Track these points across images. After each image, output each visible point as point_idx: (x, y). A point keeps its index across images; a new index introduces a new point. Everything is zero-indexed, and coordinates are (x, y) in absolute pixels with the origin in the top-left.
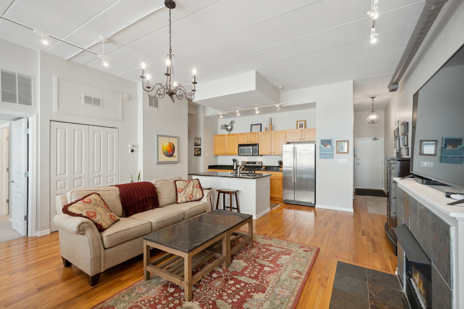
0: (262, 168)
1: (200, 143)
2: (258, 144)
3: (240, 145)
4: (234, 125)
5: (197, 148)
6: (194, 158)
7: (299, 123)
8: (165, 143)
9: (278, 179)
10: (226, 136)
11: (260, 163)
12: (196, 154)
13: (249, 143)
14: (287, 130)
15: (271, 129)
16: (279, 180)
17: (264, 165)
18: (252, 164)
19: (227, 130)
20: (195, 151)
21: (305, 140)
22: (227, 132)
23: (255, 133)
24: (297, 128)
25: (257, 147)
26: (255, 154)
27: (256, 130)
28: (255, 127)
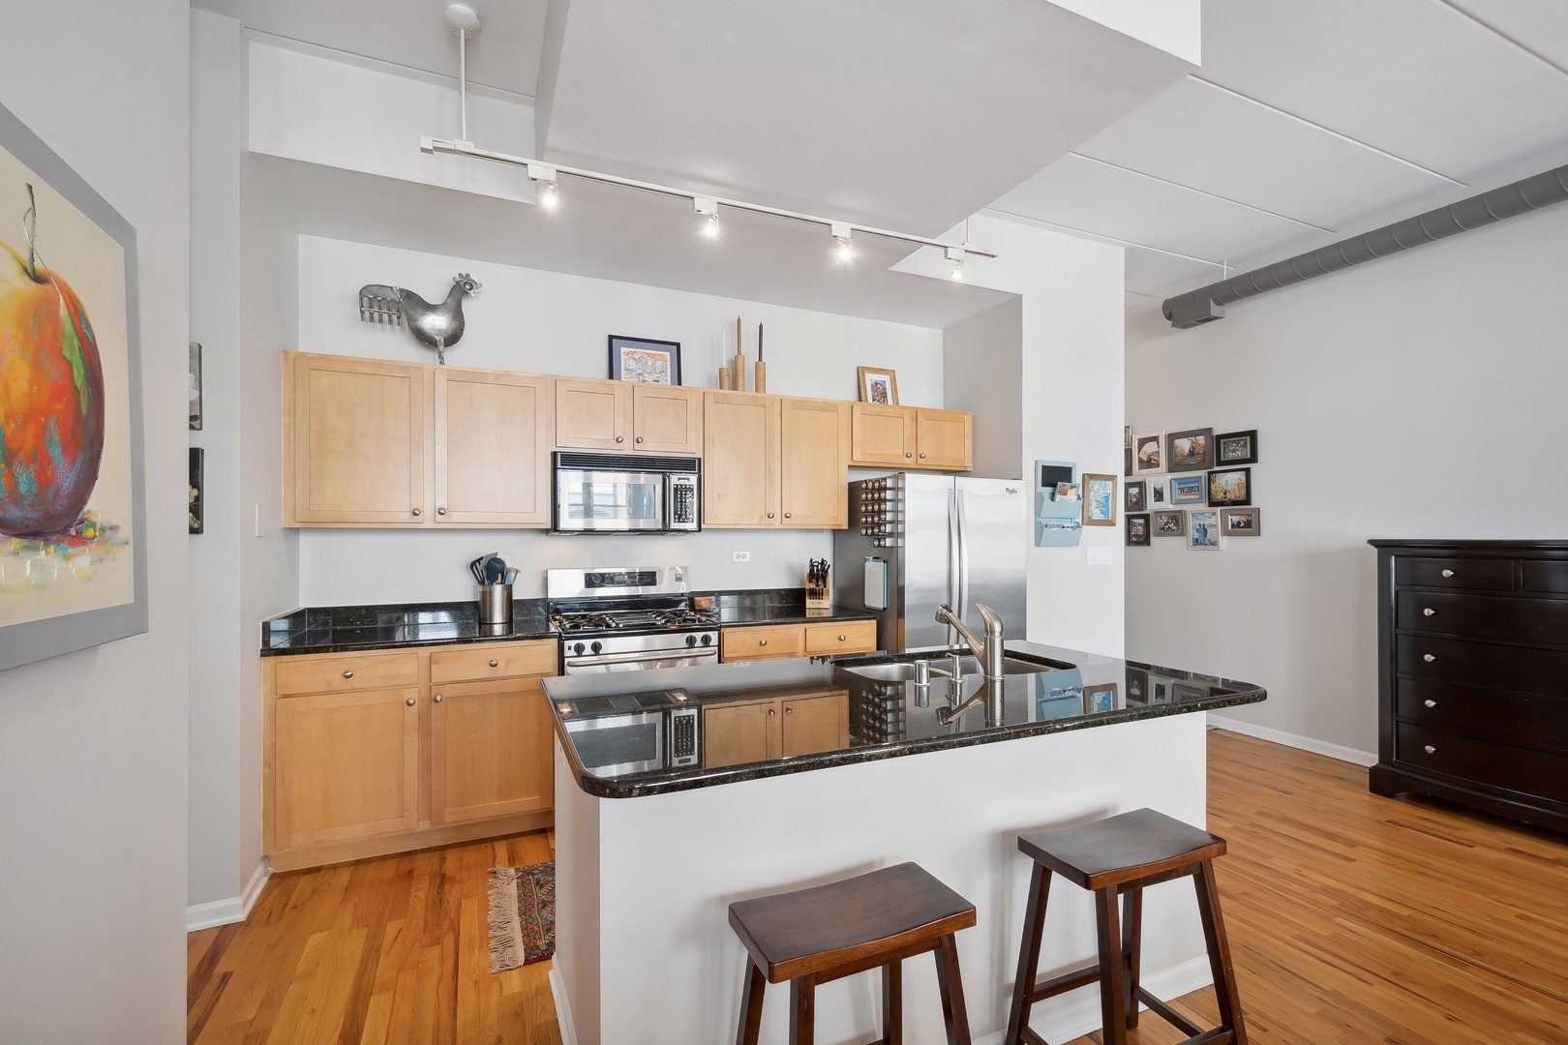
1: (196, 396)
2: (700, 460)
3: (567, 461)
4: (478, 313)
10: (438, 379)
11: (679, 579)
13: (632, 451)
15: (762, 383)
19: (416, 334)
24: (860, 397)
25: (690, 482)
26: (683, 522)
27: (646, 375)
28: (637, 357)
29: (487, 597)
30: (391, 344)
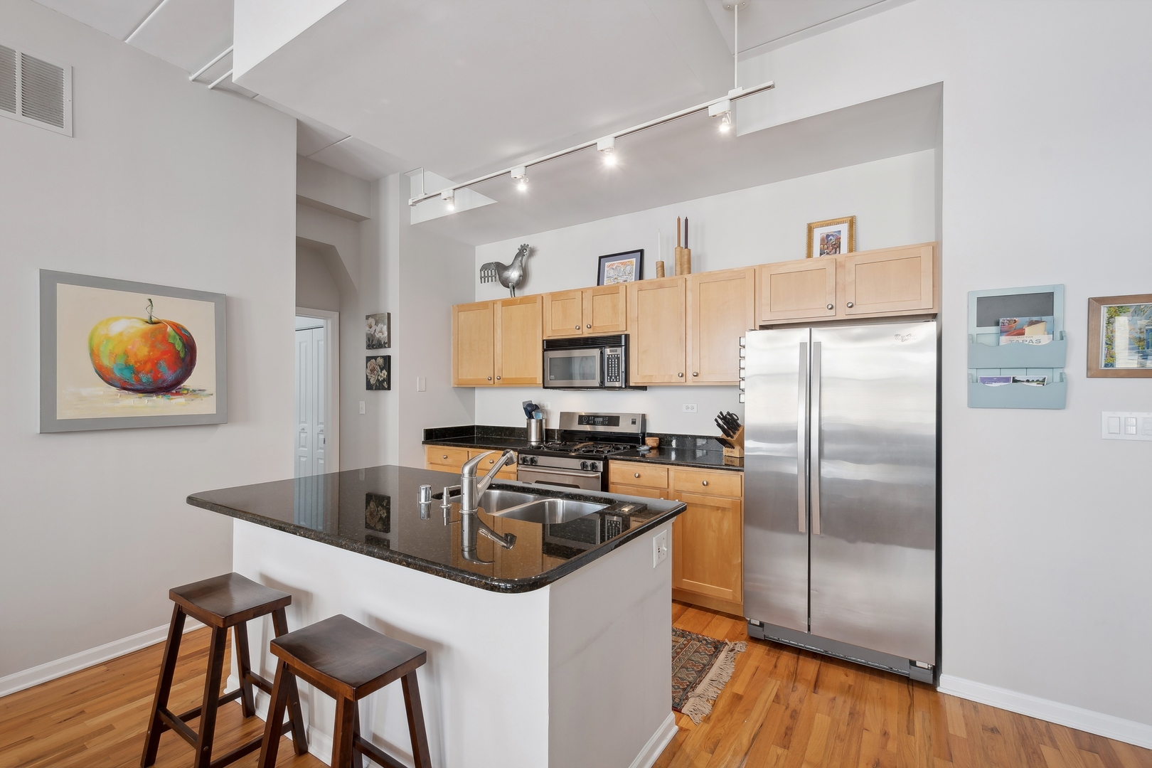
0: (644, 443)
1: (386, 334)
2: (627, 337)
3: (550, 345)
4: (534, 264)
5: (375, 358)
6: (363, 399)
7: (818, 234)
8: (117, 319)
9: (718, 508)
10: (498, 307)
11: (634, 423)
12: (373, 381)
13: (586, 333)
14: (761, 266)
15: (686, 266)
16: (724, 509)
17: (650, 430)
18: (603, 424)
19: (505, 283)
20: (369, 371)
21: (858, 312)
22: (505, 293)
23: (614, 290)
24: (809, 255)
25: (620, 351)
26: (613, 381)
27: (619, 278)
28: (614, 267)
29: (529, 424)
30: (493, 291)
